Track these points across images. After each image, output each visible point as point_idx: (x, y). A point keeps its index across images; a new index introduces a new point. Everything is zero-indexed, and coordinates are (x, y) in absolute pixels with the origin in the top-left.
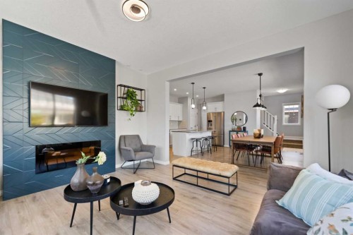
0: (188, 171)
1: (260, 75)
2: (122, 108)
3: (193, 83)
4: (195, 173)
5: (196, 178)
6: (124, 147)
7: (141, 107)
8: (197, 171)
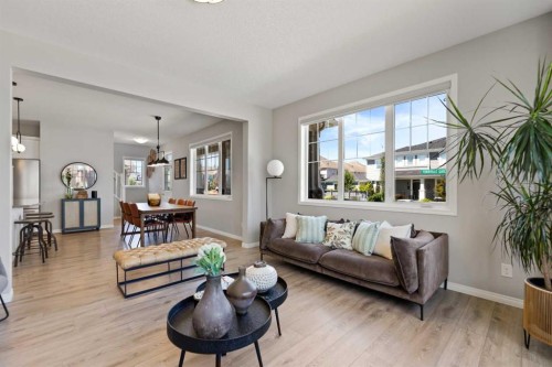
1: (158, 118)
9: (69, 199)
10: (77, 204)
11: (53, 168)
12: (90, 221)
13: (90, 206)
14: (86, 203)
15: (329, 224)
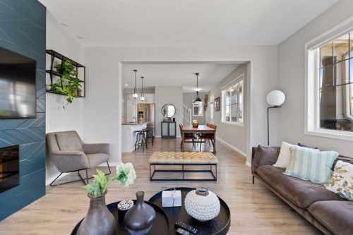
0: (158, 167)
1: (197, 74)
2: (53, 90)
3: (135, 71)
4: (179, 168)
5: (182, 173)
6: (59, 152)
7: (79, 91)
8: (183, 165)
9: (164, 122)
10: (167, 124)
11: (159, 107)
12: (172, 133)
13: (172, 125)
14: (170, 124)
15: (340, 163)
